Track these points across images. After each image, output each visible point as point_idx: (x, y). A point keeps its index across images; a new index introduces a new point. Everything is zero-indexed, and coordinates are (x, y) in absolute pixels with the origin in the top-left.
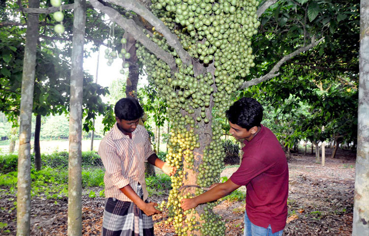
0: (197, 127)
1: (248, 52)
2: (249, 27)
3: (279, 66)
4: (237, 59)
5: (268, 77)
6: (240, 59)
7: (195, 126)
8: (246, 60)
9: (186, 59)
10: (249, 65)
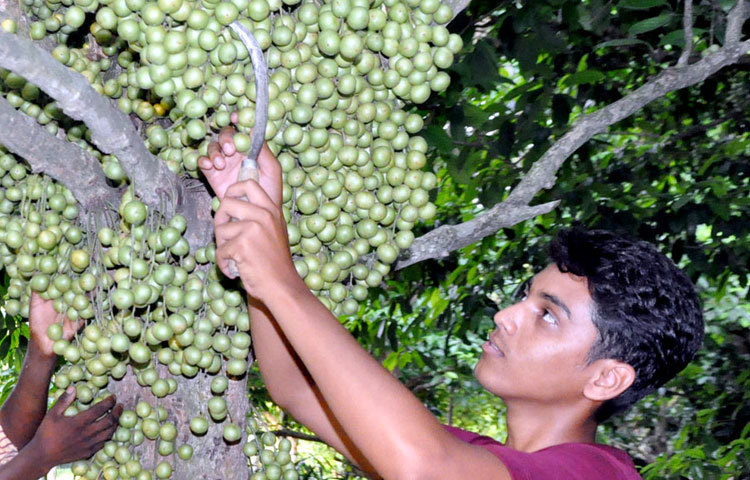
0: (186, 451)
1: (407, 161)
2: (415, 68)
3: (559, 163)
4: (364, 189)
5: (503, 217)
6: (375, 191)
7: (174, 451)
8: (402, 193)
9: (159, 191)
10: (410, 213)
